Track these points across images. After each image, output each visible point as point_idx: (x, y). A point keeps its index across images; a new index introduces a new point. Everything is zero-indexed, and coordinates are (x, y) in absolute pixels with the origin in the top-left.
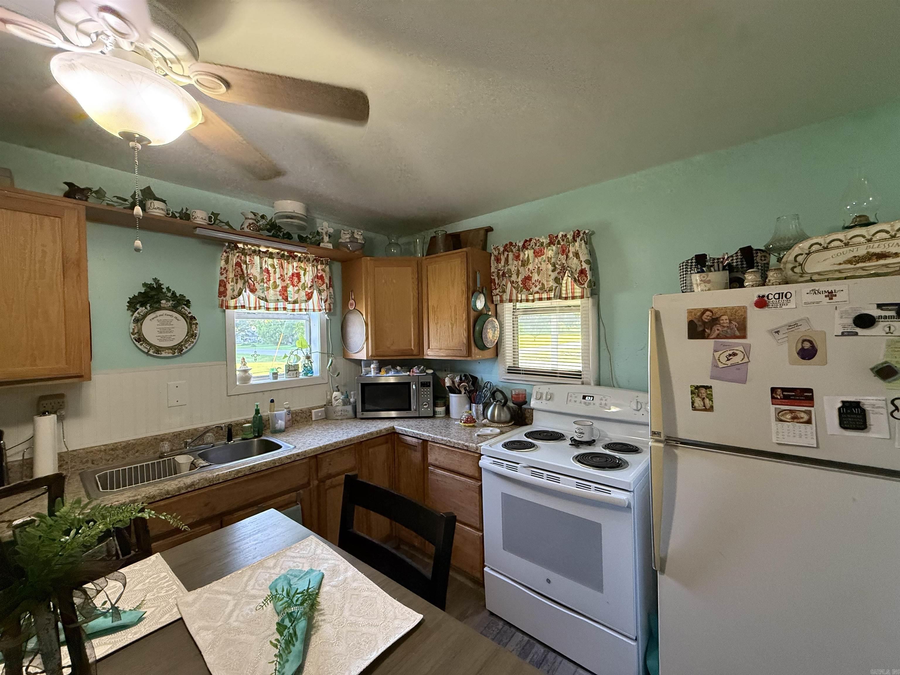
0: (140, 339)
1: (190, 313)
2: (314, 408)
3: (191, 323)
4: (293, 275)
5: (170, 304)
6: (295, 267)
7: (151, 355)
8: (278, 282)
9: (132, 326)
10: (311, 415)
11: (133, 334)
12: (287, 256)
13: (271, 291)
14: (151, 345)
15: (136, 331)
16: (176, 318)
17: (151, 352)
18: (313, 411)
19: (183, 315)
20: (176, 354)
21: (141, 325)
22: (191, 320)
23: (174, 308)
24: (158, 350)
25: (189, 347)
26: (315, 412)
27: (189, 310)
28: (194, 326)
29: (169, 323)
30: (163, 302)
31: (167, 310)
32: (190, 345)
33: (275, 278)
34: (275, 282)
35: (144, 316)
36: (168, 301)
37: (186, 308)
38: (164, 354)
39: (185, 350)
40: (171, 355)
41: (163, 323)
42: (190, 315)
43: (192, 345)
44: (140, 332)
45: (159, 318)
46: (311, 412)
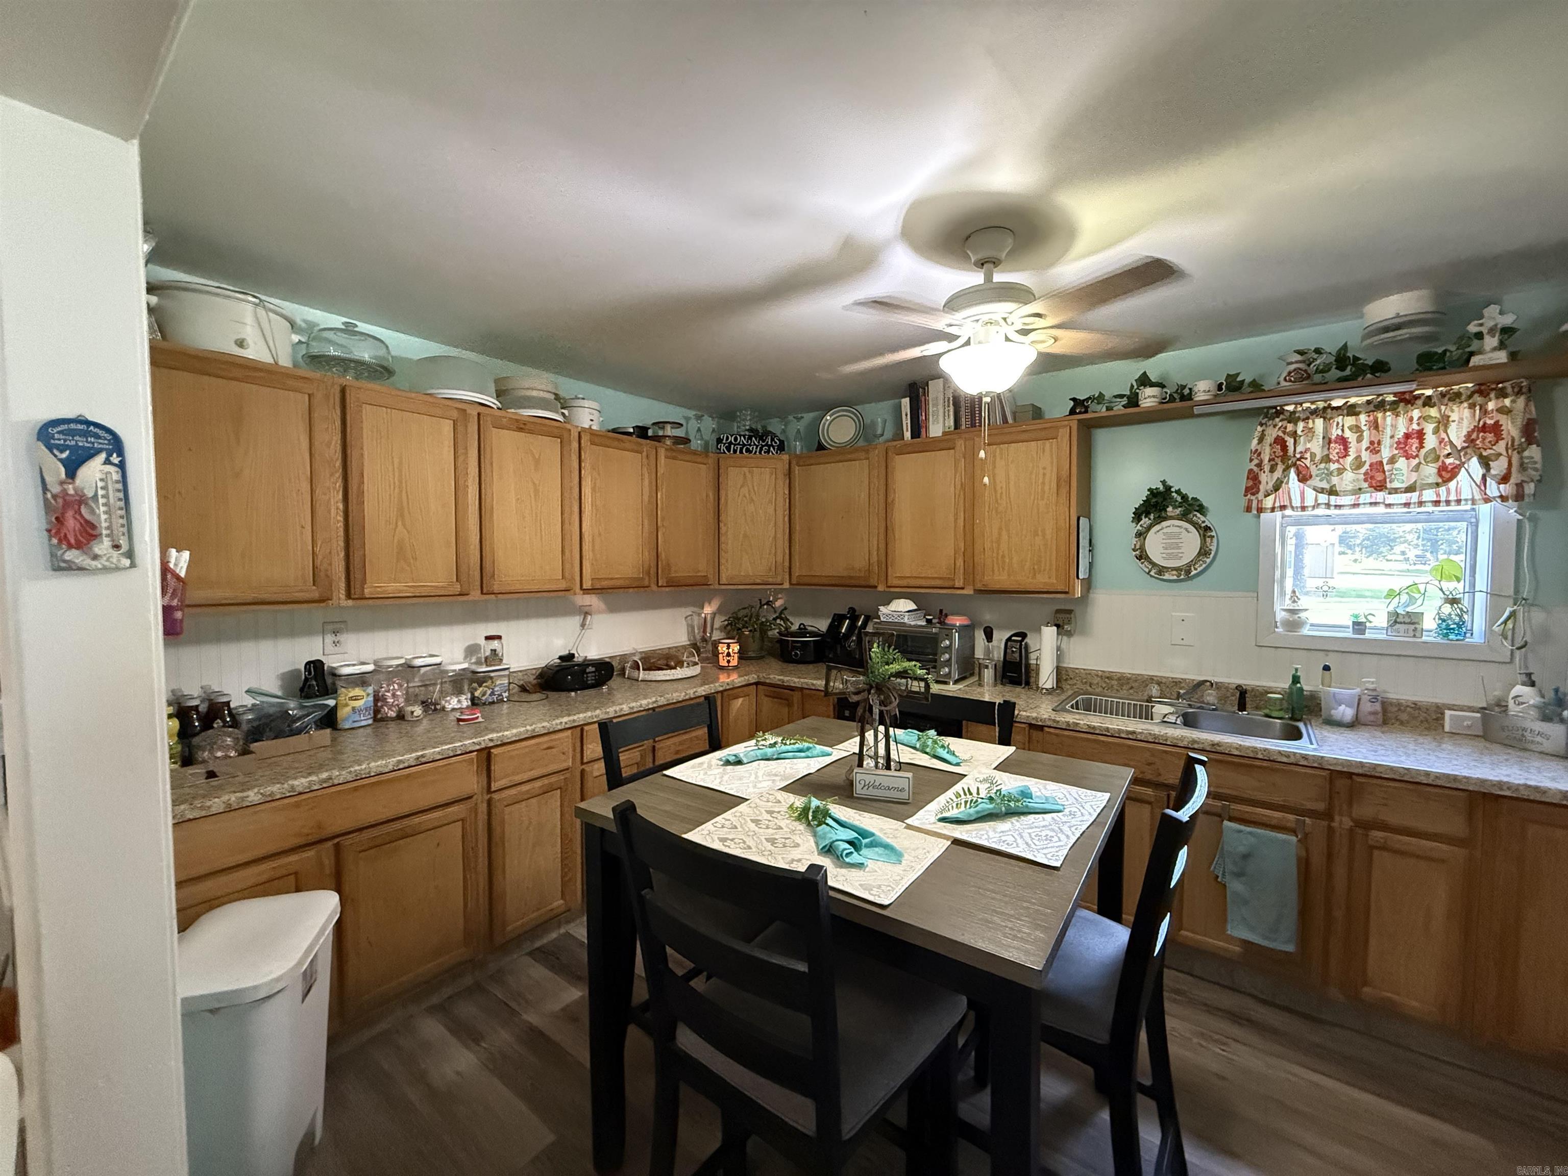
0: (1142, 556)
1: (1204, 522)
2: (1452, 708)
3: (1204, 536)
4: (1407, 436)
5: (1178, 511)
6: (1415, 419)
7: (1151, 576)
8: (1365, 456)
9: (1134, 541)
10: (1443, 719)
11: (1134, 550)
12: (1394, 402)
13: (1349, 476)
14: (1154, 565)
15: (1138, 547)
16: (1186, 530)
17: (1152, 573)
18: (1448, 713)
19: (1194, 524)
20: (1182, 577)
21: (1145, 539)
22: (1205, 531)
23: (1184, 517)
24: (1161, 570)
25: (1199, 569)
26: (1451, 715)
27: (1203, 518)
28: (1208, 540)
29: (1177, 536)
30: (1170, 509)
31: (1174, 519)
32: (1201, 565)
33: (1359, 451)
34: (1358, 457)
35: (1149, 528)
36: (1175, 507)
37: (1198, 515)
38: (1167, 576)
39: (1194, 572)
40: (1175, 577)
41: (1169, 536)
42: (1203, 525)
43: (1204, 566)
44: (1142, 549)
45: (1165, 531)
46: (1443, 714)
